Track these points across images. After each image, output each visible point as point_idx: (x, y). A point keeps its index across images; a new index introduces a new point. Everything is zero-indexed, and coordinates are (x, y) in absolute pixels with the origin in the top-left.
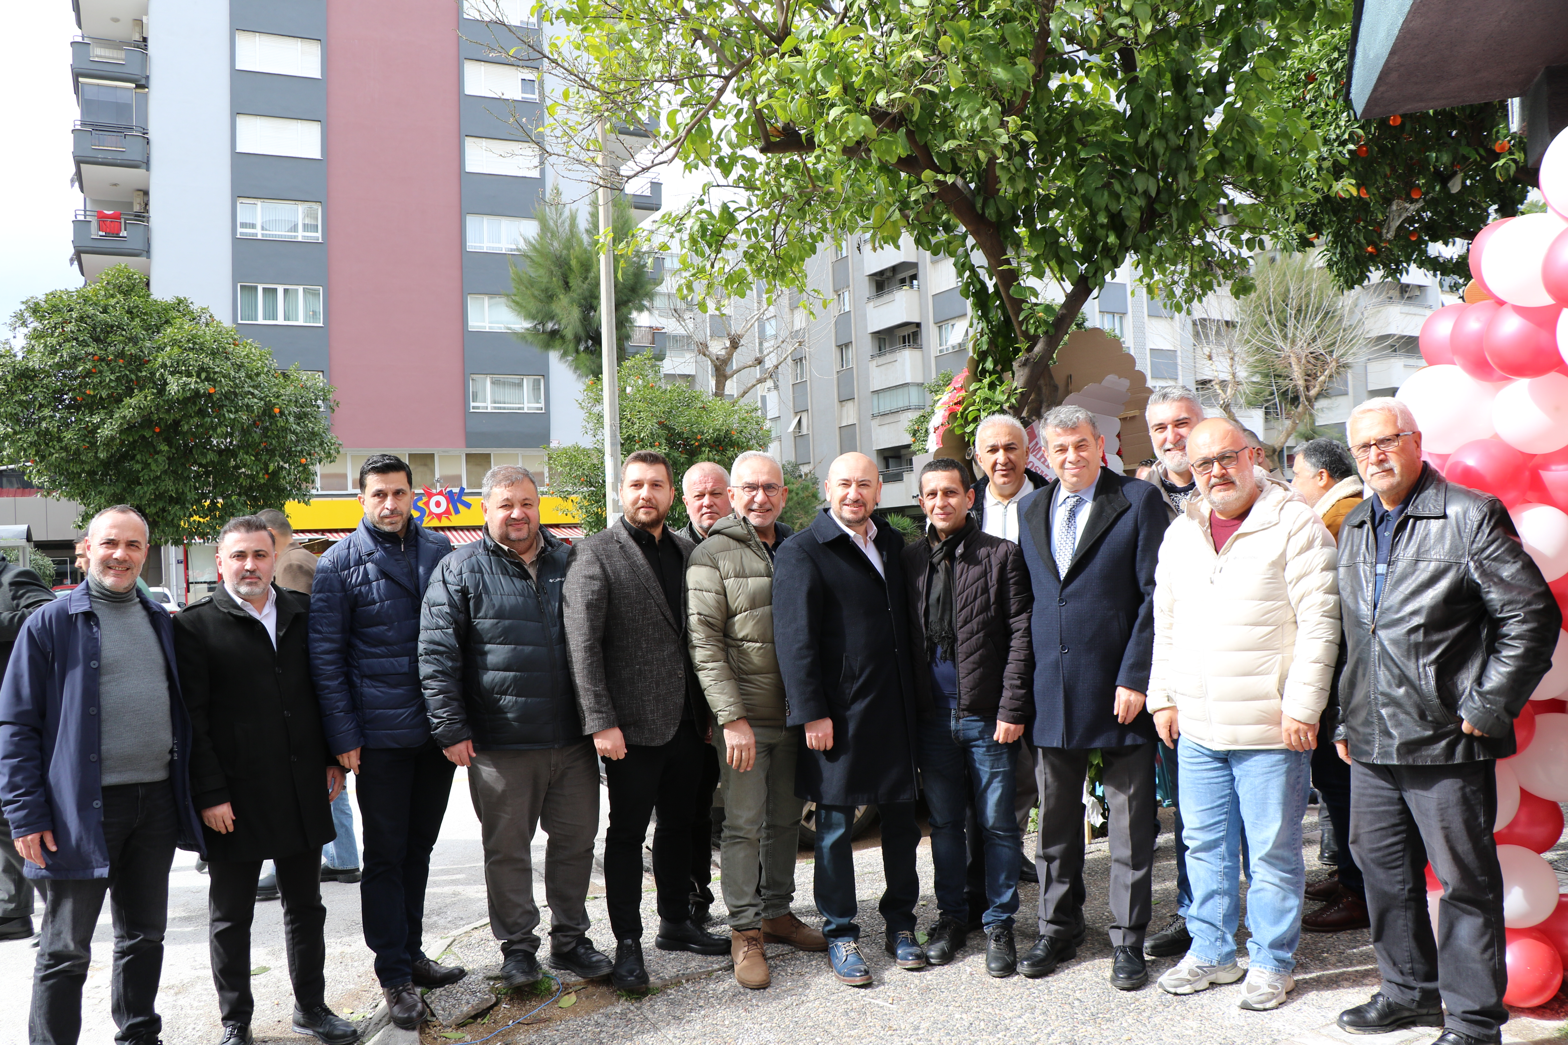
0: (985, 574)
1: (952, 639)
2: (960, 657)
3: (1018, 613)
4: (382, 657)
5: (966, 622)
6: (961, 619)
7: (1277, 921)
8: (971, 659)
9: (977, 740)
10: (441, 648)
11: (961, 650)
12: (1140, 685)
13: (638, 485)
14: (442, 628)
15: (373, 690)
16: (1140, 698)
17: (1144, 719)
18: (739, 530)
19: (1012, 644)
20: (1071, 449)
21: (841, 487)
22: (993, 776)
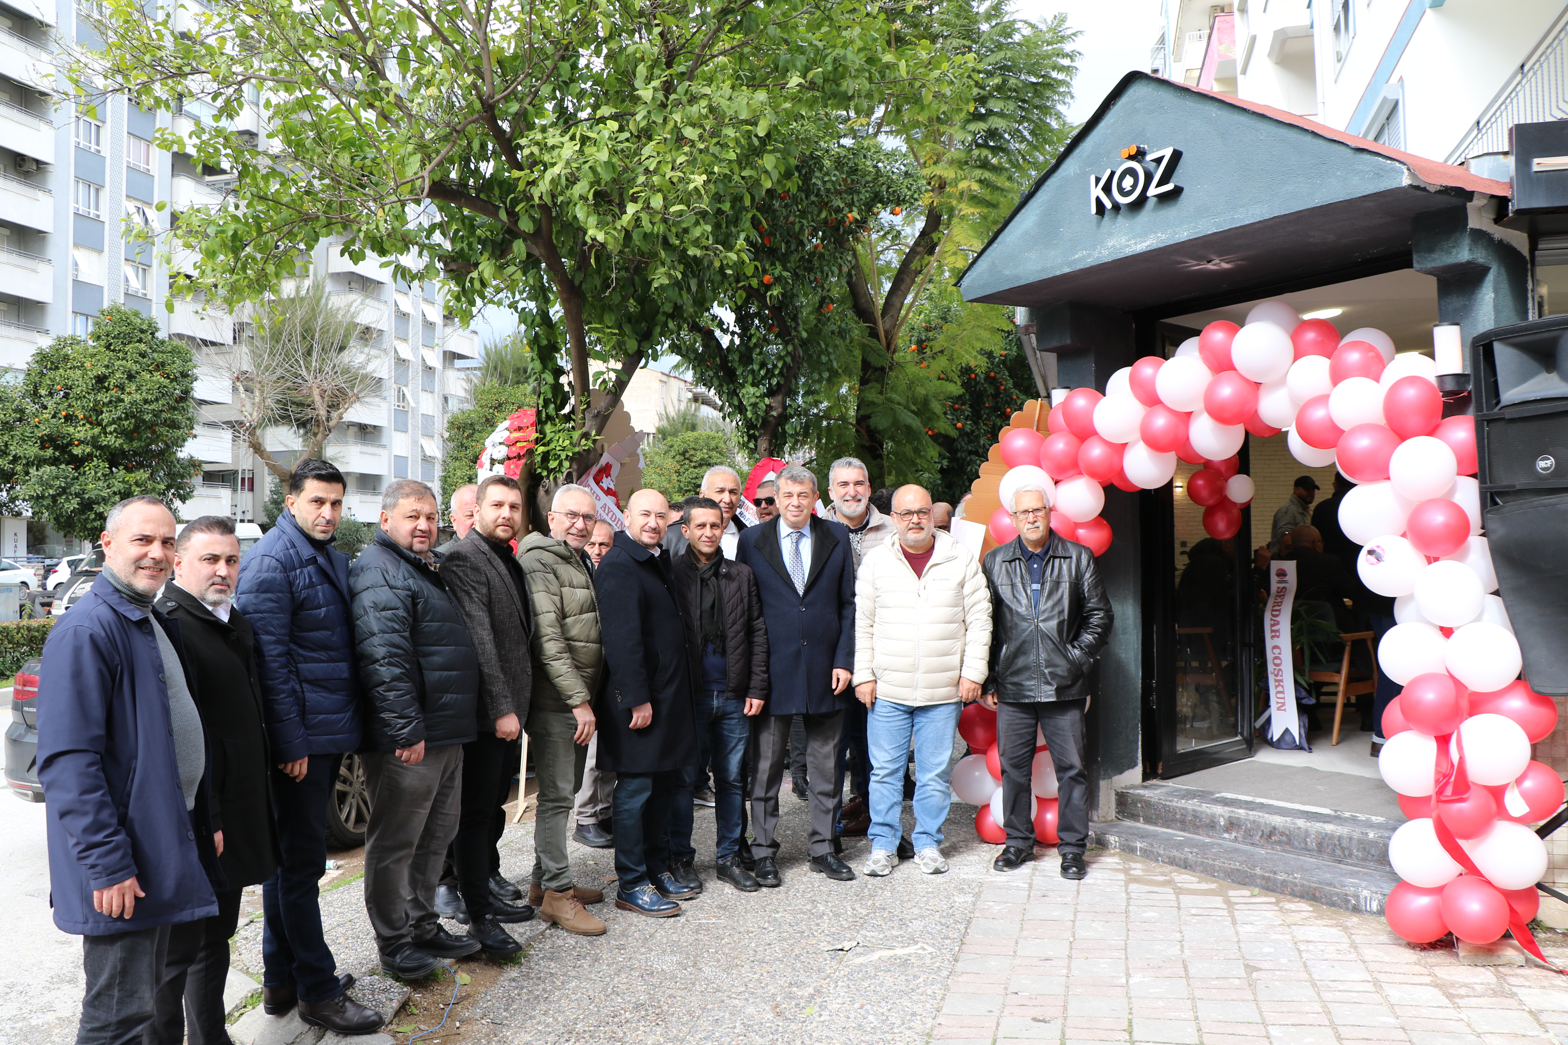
0: (739, 588)
1: (723, 638)
2: (729, 651)
3: (758, 618)
4: (323, 661)
5: (734, 624)
6: (730, 621)
7: (937, 816)
8: (738, 651)
9: (733, 713)
10: (400, 651)
11: (731, 644)
12: (849, 667)
13: (499, 505)
14: (397, 631)
15: (314, 695)
16: (849, 676)
17: (850, 689)
18: (562, 549)
19: (756, 639)
20: (795, 496)
21: (642, 517)
22: (740, 740)
